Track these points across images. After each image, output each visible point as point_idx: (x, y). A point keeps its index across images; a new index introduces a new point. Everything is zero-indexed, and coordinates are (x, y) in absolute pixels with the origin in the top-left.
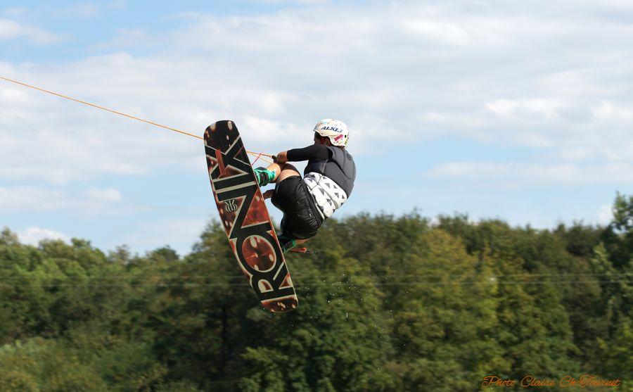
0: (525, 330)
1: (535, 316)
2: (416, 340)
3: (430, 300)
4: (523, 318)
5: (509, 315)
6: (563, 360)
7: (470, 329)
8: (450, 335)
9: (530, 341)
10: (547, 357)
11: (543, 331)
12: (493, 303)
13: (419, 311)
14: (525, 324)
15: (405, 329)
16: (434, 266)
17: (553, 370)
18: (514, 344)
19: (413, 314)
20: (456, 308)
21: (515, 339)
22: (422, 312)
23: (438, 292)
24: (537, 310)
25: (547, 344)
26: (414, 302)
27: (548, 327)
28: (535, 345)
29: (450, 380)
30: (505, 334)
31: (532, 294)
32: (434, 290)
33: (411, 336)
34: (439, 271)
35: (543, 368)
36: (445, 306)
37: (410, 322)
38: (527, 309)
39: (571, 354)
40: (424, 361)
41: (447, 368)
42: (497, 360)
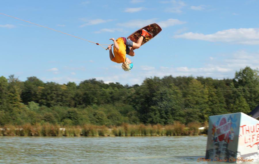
0: (214, 102)
1: (217, 99)
2: (190, 104)
3: (193, 95)
4: (214, 99)
5: (211, 98)
6: (223, 109)
7: (202, 102)
8: (197, 103)
9: (215, 104)
10: (219, 108)
11: (218, 102)
12: (207, 96)
13: (190, 98)
14: (214, 101)
15: (187, 102)
16: (194, 88)
17: (220, 111)
18: (212, 105)
19: (189, 98)
20: (199, 97)
21: (212, 104)
22: (191, 98)
23: (195, 93)
24: (217, 98)
25: (219, 105)
26: (189, 96)
27: (220, 101)
28: (216, 105)
29: (197, 113)
30: (210, 103)
31: (216, 94)
32: (194, 93)
33: (188, 103)
34: (195, 89)
35: (218, 110)
36: (196, 96)
37: (188, 100)
38: (215, 97)
39: (225, 108)
40: (191, 109)
41: (197, 110)
42: (208, 109)
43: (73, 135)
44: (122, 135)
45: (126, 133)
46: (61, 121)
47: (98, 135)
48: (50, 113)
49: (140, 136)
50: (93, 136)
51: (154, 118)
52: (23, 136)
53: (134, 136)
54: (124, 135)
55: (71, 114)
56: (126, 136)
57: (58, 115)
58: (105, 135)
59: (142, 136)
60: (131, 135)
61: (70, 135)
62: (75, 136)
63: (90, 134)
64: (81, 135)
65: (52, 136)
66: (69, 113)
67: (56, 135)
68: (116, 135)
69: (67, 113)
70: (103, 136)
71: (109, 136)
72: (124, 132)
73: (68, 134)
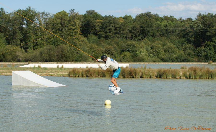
43: (149, 77)
44: (192, 78)
45: (195, 76)
46: (121, 53)
47: (171, 77)
48: (111, 46)
49: (207, 79)
50: (166, 78)
51: (208, 53)
52: (105, 77)
53: (202, 78)
54: (194, 78)
55: (129, 47)
56: (195, 78)
57: (117, 47)
58: (178, 77)
59: (209, 79)
60: (200, 78)
61: (147, 77)
62: (150, 77)
63: (164, 76)
64: (156, 77)
65: (131, 77)
66: (128, 46)
67: (135, 77)
68: (187, 78)
69: (126, 46)
70: (176, 78)
71: (180, 78)
72: (193, 75)
73: (144, 77)
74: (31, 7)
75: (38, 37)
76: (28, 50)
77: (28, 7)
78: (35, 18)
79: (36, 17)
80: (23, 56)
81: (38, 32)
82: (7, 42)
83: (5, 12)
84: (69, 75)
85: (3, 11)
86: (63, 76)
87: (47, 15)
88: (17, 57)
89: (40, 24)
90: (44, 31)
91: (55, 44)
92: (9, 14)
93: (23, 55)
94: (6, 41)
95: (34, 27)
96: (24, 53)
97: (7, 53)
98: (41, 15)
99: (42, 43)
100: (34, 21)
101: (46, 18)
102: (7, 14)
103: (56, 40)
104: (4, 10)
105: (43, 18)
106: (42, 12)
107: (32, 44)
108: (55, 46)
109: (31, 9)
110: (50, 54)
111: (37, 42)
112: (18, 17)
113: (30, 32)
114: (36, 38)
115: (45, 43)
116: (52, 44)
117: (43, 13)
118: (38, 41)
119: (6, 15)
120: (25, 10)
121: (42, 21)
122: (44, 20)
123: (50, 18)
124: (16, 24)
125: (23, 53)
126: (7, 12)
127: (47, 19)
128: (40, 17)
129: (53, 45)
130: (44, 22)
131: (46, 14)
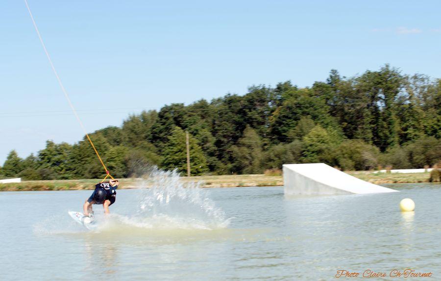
74: (390, 66)
75: (408, 124)
76: (388, 150)
77: (384, 66)
78: (398, 86)
79: (402, 86)
80: (375, 160)
81: (408, 114)
82: (346, 135)
83: (341, 77)
84: (431, 180)
85: (336, 76)
86: (420, 182)
87: (423, 80)
88: (364, 161)
89: (410, 98)
90: (420, 111)
91: (437, 134)
92: (349, 81)
93: (375, 157)
94: (344, 133)
95: (400, 104)
96: (378, 155)
97: (343, 154)
98: (411, 81)
99: (416, 135)
100: (397, 92)
101: (422, 85)
102: (344, 80)
103: (439, 126)
104: (338, 74)
105: (417, 88)
106: (413, 75)
107: (397, 138)
108: (437, 138)
109: (391, 69)
110: (427, 153)
111: (406, 134)
112: (366, 86)
113: (390, 115)
114: (404, 126)
115: (422, 135)
116: (432, 135)
117: (415, 77)
118: (408, 131)
119: (343, 83)
120: (379, 71)
121: (414, 92)
122: (418, 90)
123: (430, 86)
124: (361, 98)
125: (375, 153)
126: (344, 77)
127: (424, 87)
128: (411, 85)
129: (434, 136)
130: (418, 94)
131: (421, 77)
